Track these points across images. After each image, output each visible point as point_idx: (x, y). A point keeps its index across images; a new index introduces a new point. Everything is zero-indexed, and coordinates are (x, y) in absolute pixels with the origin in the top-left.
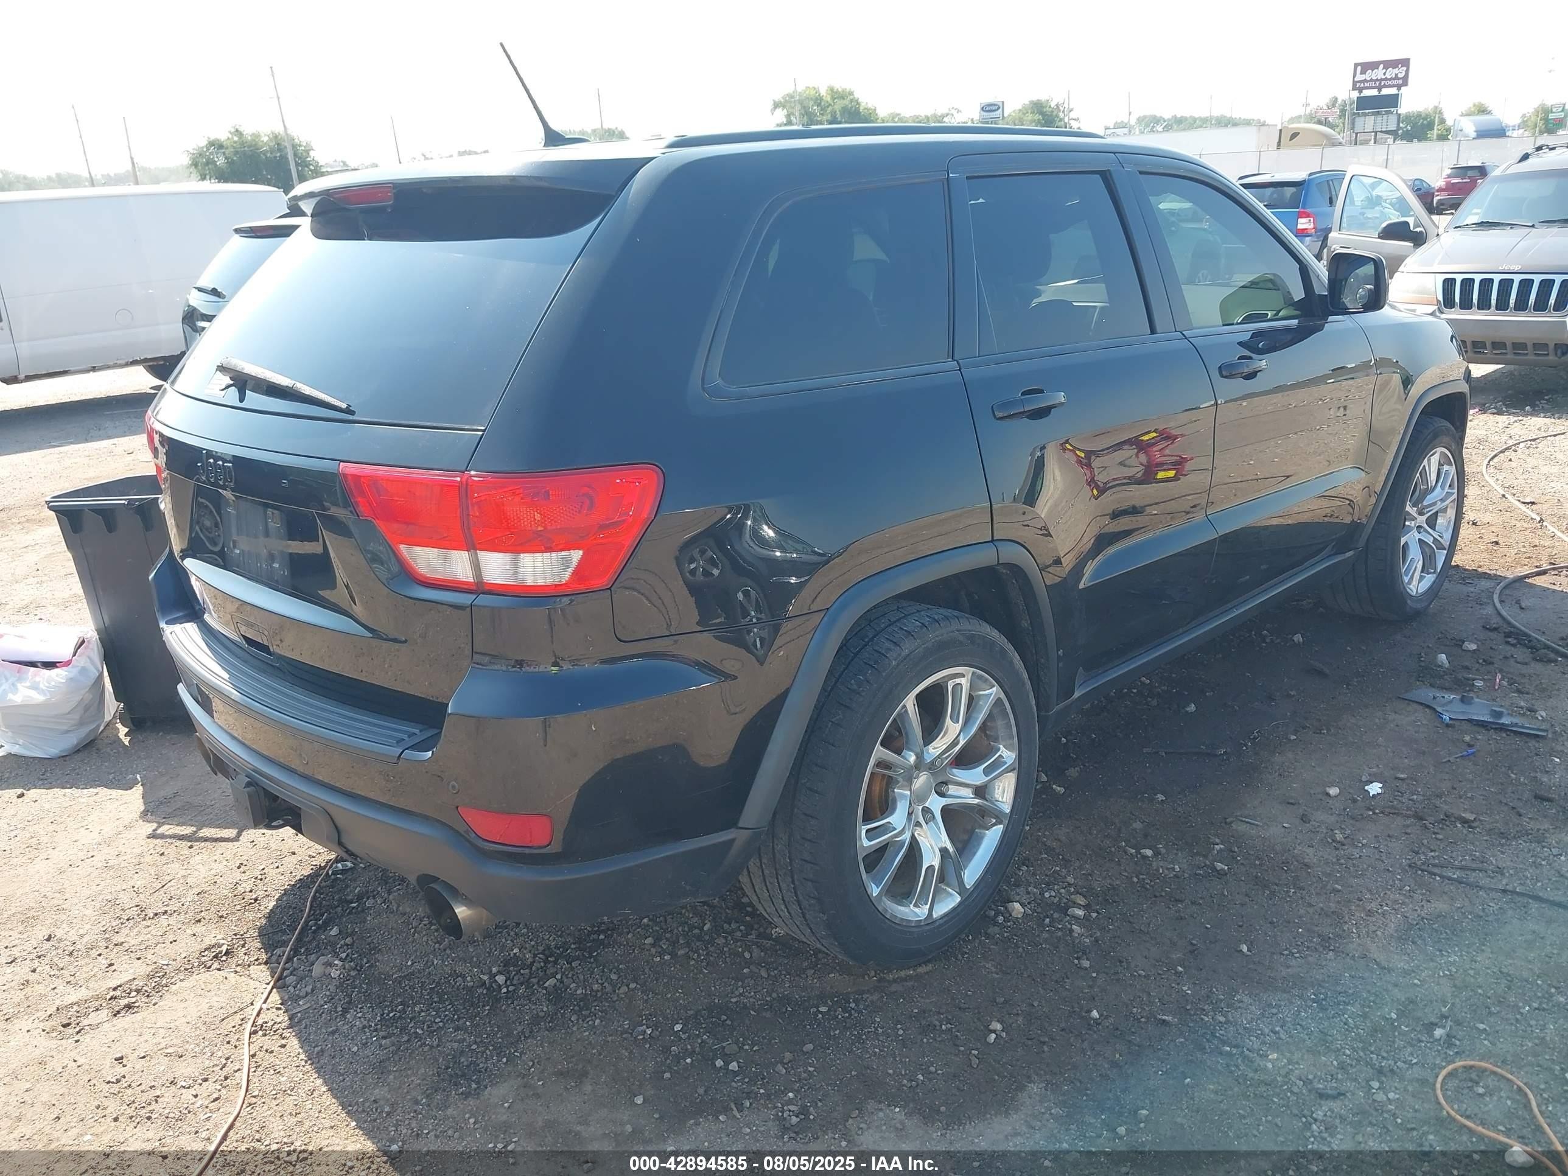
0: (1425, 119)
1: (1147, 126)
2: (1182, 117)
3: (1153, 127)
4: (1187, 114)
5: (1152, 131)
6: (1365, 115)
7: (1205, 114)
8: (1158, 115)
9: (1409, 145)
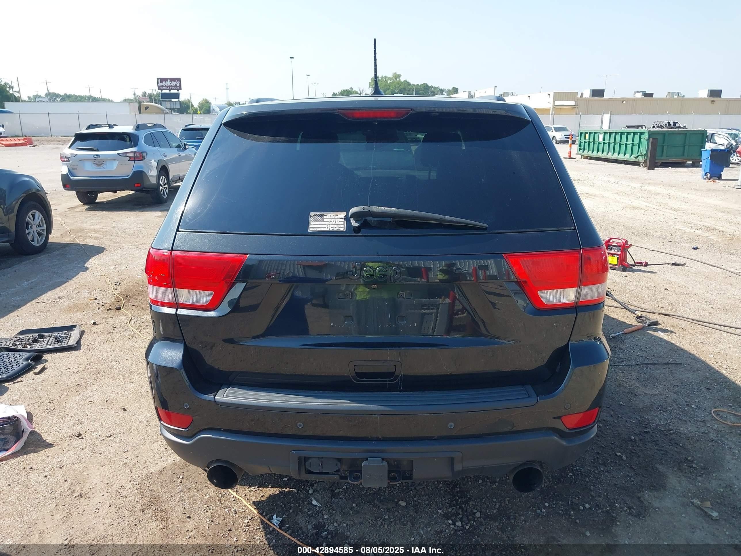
0: (185, 104)
1: (52, 98)
2: (70, 95)
3: (55, 99)
4: (72, 93)
5: (54, 101)
6: (166, 101)
7: (82, 94)
8: (57, 93)
9: (181, 115)
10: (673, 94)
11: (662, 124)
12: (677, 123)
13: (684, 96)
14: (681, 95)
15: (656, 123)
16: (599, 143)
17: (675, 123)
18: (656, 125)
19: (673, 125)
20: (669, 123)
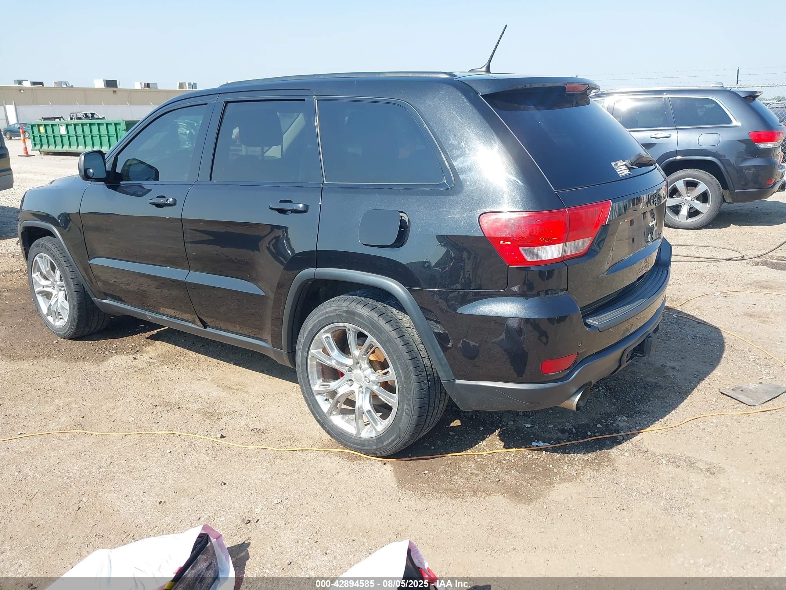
10: (60, 83)
11: (80, 115)
12: (94, 114)
13: (72, 86)
14: (69, 84)
15: (72, 115)
16: (61, 136)
17: (93, 115)
18: (73, 116)
19: (92, 117)
20: (86, 114)
